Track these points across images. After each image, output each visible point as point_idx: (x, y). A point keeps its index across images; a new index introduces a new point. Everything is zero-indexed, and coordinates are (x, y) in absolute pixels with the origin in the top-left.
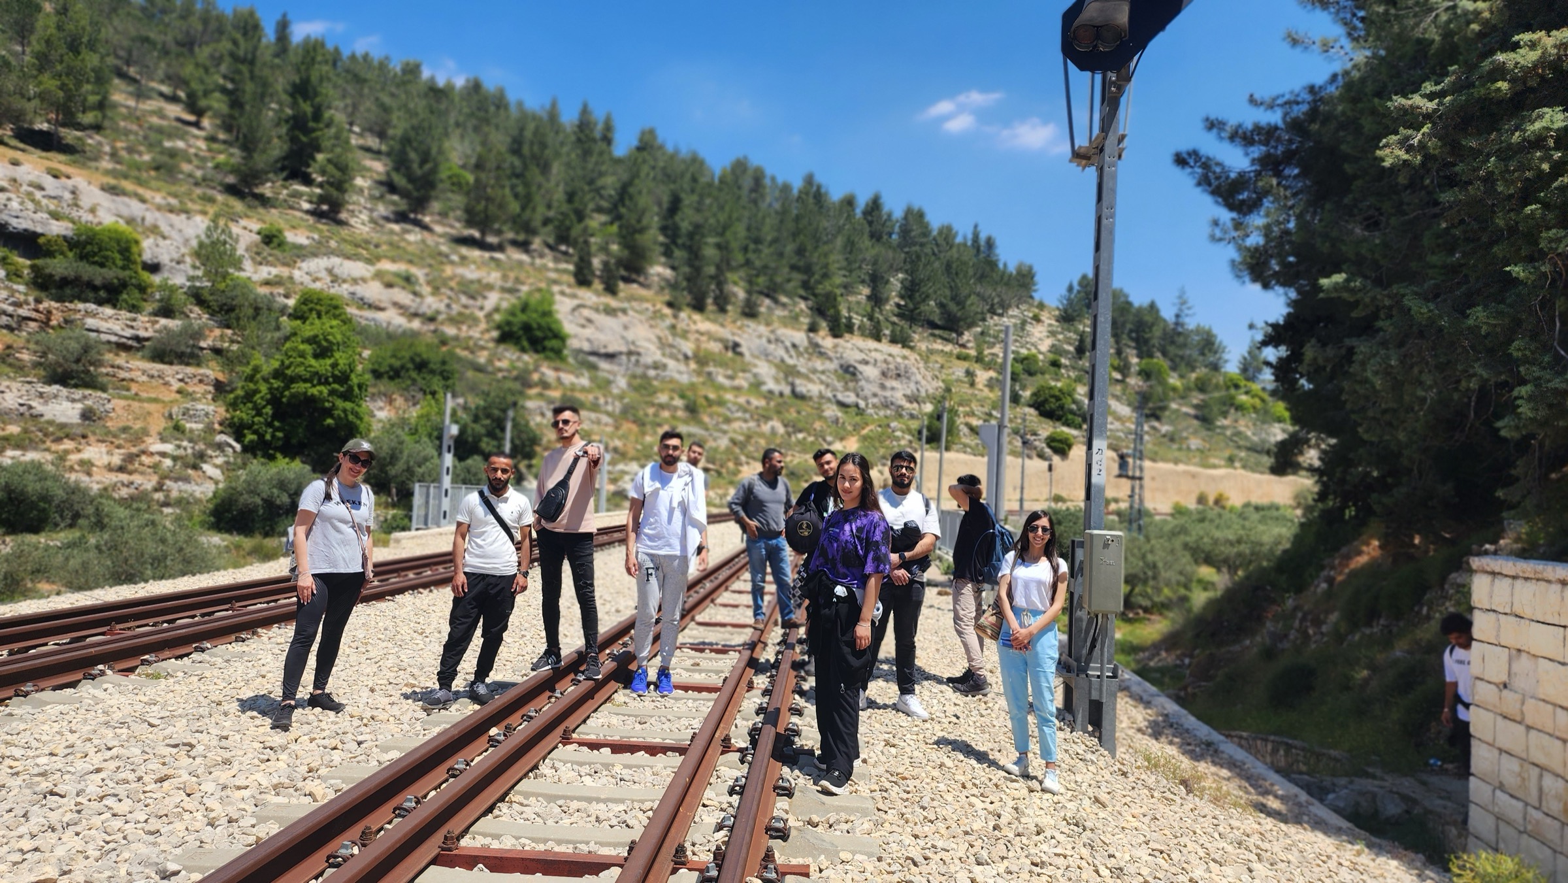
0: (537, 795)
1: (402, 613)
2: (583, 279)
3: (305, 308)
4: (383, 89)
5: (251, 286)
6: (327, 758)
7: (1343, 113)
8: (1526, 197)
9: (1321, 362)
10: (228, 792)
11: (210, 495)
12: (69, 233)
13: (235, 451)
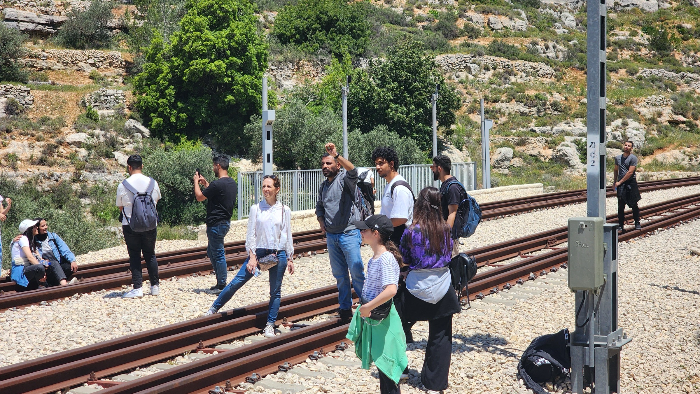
13: (144, 137)
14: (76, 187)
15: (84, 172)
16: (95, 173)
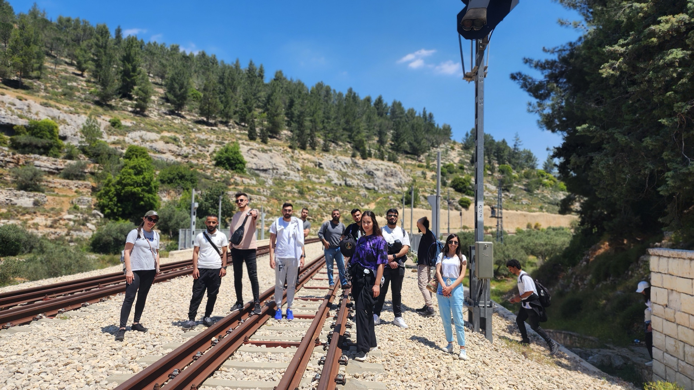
0: (233, 367)
1: (174, 287)
2: (252, 137)
3: (130, 154)
4: (163, 57)
5: (107, 145)
6: (140, 353)
7: (585, 54)
8: (667, 88)
9: (578, 163)
10: (96, 369)
11: (90, 237)
12: (27, 124)
13: (101, 217)
14: (68, 238)
15: (72, 232)
16: (77, 232)
